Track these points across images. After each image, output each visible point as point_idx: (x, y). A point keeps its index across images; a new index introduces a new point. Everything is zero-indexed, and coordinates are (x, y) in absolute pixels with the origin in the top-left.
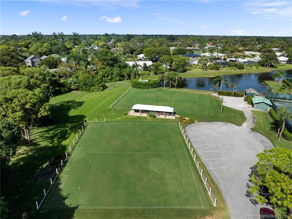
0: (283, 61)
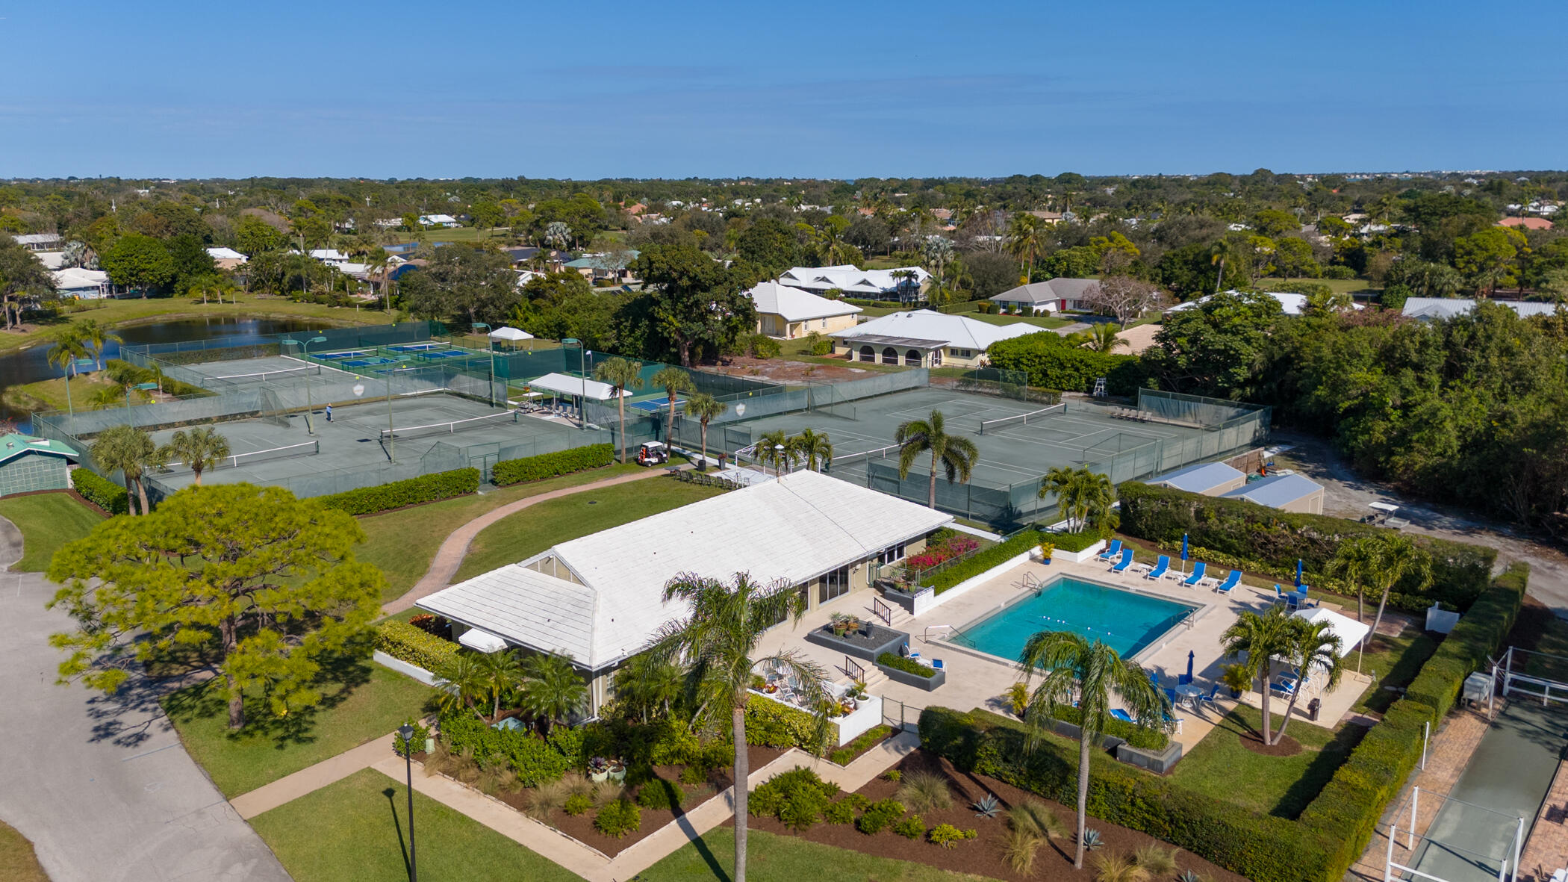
0: (86, 289)
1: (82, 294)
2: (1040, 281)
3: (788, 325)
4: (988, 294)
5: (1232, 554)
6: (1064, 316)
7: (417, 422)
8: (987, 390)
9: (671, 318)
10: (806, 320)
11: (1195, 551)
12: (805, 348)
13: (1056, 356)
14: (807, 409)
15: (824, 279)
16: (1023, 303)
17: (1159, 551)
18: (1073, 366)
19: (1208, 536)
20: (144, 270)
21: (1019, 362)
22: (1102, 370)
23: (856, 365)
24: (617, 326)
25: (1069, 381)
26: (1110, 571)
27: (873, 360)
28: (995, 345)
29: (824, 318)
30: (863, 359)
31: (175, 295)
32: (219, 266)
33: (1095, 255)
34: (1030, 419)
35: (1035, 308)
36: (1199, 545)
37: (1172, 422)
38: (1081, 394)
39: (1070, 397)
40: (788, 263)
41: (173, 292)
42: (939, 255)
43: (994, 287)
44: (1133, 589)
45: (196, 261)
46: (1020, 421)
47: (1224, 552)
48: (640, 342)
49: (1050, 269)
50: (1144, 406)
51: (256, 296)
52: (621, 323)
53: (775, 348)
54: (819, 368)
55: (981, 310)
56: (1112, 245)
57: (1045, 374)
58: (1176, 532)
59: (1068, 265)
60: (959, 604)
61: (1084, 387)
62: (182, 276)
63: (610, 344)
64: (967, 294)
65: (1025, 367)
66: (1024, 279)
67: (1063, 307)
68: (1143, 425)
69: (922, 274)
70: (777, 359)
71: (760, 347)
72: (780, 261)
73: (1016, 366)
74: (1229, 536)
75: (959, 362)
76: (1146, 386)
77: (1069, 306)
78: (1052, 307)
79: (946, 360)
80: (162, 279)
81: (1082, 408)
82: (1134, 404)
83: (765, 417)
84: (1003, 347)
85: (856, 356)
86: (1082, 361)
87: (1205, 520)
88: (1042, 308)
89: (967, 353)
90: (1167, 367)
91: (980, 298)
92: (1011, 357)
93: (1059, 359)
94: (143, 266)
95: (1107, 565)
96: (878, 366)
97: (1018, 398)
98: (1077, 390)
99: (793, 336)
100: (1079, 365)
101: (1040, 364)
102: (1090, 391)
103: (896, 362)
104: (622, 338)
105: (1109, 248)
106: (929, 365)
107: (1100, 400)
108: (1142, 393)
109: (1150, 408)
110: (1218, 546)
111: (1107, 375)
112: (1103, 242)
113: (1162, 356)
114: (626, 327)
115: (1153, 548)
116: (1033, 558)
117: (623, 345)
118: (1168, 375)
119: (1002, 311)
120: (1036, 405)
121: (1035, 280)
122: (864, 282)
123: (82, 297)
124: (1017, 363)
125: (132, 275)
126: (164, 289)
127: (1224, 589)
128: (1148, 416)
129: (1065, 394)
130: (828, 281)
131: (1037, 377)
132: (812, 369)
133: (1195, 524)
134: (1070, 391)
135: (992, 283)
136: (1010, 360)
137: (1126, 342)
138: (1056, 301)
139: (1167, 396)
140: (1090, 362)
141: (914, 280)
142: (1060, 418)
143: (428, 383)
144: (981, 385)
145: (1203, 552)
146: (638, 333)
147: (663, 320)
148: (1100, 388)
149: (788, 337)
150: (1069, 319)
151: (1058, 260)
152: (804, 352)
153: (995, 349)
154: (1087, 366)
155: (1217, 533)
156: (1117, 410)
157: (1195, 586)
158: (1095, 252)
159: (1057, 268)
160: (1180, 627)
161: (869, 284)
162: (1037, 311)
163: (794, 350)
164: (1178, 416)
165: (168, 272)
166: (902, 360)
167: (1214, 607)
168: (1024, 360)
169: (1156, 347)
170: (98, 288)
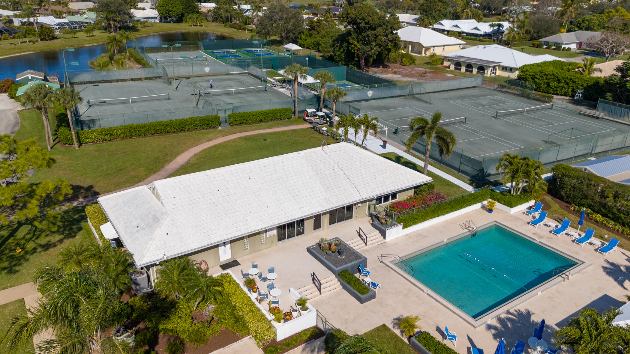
0: (152, 18)
1: (150, 20)
2: (571, 31)
3: (424, 49)
4: (540, 37)
5: (619, 223)
6: (579, 51)
7: (224, 87)
8: (512, 91)
9: (356, 43)
10: (434, 47)
11: (594, 216)
12: (428, 61)
13: (557, 75)
14: (408, 95)
15: (457, 26)
16: (557, 43)
17: (570, 212)
18: (565, 81)
19: (604, 207)
20: (171, 11)
21: (535, 77)
22: (582, 85)
23: (450, 72)
24: (333, 45)
25: (561, 90)
26: (529, 223)
27: (460, 69)
28: (524, 66)
29: (444, 46)
30: (456, 69)
31: (184, 22)
32: (201, 10)
33: (605, 19)
34: (528, 111)
35: (563, 46)
36: (598, 213)
37: (615, 120)
38: (568, 98)
39: (560, 99)
40: (443, 17)
41: (183, 21)
42: (515, 16)
43: (544, 34)
44: (537, 240)
45: (191, 8)
46: (523, 112)
47: (614, 221)
48: (343, 54)
49: (579, 25)
50: (600, 109)
51: (214, 24)
52: (335, 44)
53: (412, 60)
54: (429, 72)
55: (534, 46)
56: (617, 14)
57: (548, 85)
58: (584, 201)
59: (589, 24)
60: (419, 235)
61: (570, 94)
62: (186, 14)
63: (329, 54)
64: (528, 37)
65: (537, 81)
66: (562, 30)
67: (580, 46)
68: (597, 120)
69: (506, 25)
70: (412, 66)
71: (404, 59)
72: (439, 16)
73: (533, 79)
74: (619, 211)
75: (506, 74)
76: (604, 98)
77: (583, 46)
78: (573, 46)
79: (499, 72)
80: (177, 15)
81: (563, 106)
82: (594, 107)
83: (383, 98)
84: (528, 68)
85: (452, 67)
86: (571, 79)
87: (605, 197)
88: (567, 47)
89: (511, 70)
90: (620, 87)
91: (535, 39)
92: (531, 74)
93: (557, 77)
94: (170, 9)
95: (529, 218)
96: (462, 73)
97: (528, 97)
98: (565, 95)
99: (426, 54)
100: (569, 81)
101: (547, 79)
102: (573, 96)
103: (472, 72)
104: (335, 52)
105: (614, 16)
106: (489, 75)
107: (577, 103)
108: (601, 102)
109: (603, 110)
110: (611, 216)
111: (585, 88)
112: (611, 12)
113: (617, 80)
114: (337, 46)
115: (567, 209)
116: (483, 207)
117: (335, 55)
118: (620, 92)
119: (545, 47)
120: (537, 103)
121: (569, 31)
122: (476, 28)
123: (150, 21)
124: (533, 77)
125: (166, 13)
126: (180, 20)
127: (603, 250)
128: (602, 115)
129: (555, 97)
130: (458, 27)
131: (543, 86)
132: (425, 73)
133: (597, 198)
134: (561, 95)
135: (543, 32)
136: (530, 75)
137: (601, 71)
138: (576, 43)
139: (615, 105)
140: (576, 80)
141: (501, 28)
142: (548, 112)
143: (239, 68)
144: (509, 88)
145: (599, 217)
146: (342, 50)
147: (352, 44)
148: (579, 95)
149: (423, 55)
150: (581, 53)
151: (583, 21)
152: (428, 63)
153: (524, 69)
154: (574, 82)
155: (611, 208)
156: (583, 109)
157: (583, 245)
158: (606, 18)
159: (582, 25)
160: (558, 279)
161: (478, 29)
162: (564, 48)
163: (424, 62)
164: (621, 116)
165: (180, 12)
166: (475, 71)
167: (590, 265)
168: (538, 77)
169: (615, 75)
170: (156, 18)
